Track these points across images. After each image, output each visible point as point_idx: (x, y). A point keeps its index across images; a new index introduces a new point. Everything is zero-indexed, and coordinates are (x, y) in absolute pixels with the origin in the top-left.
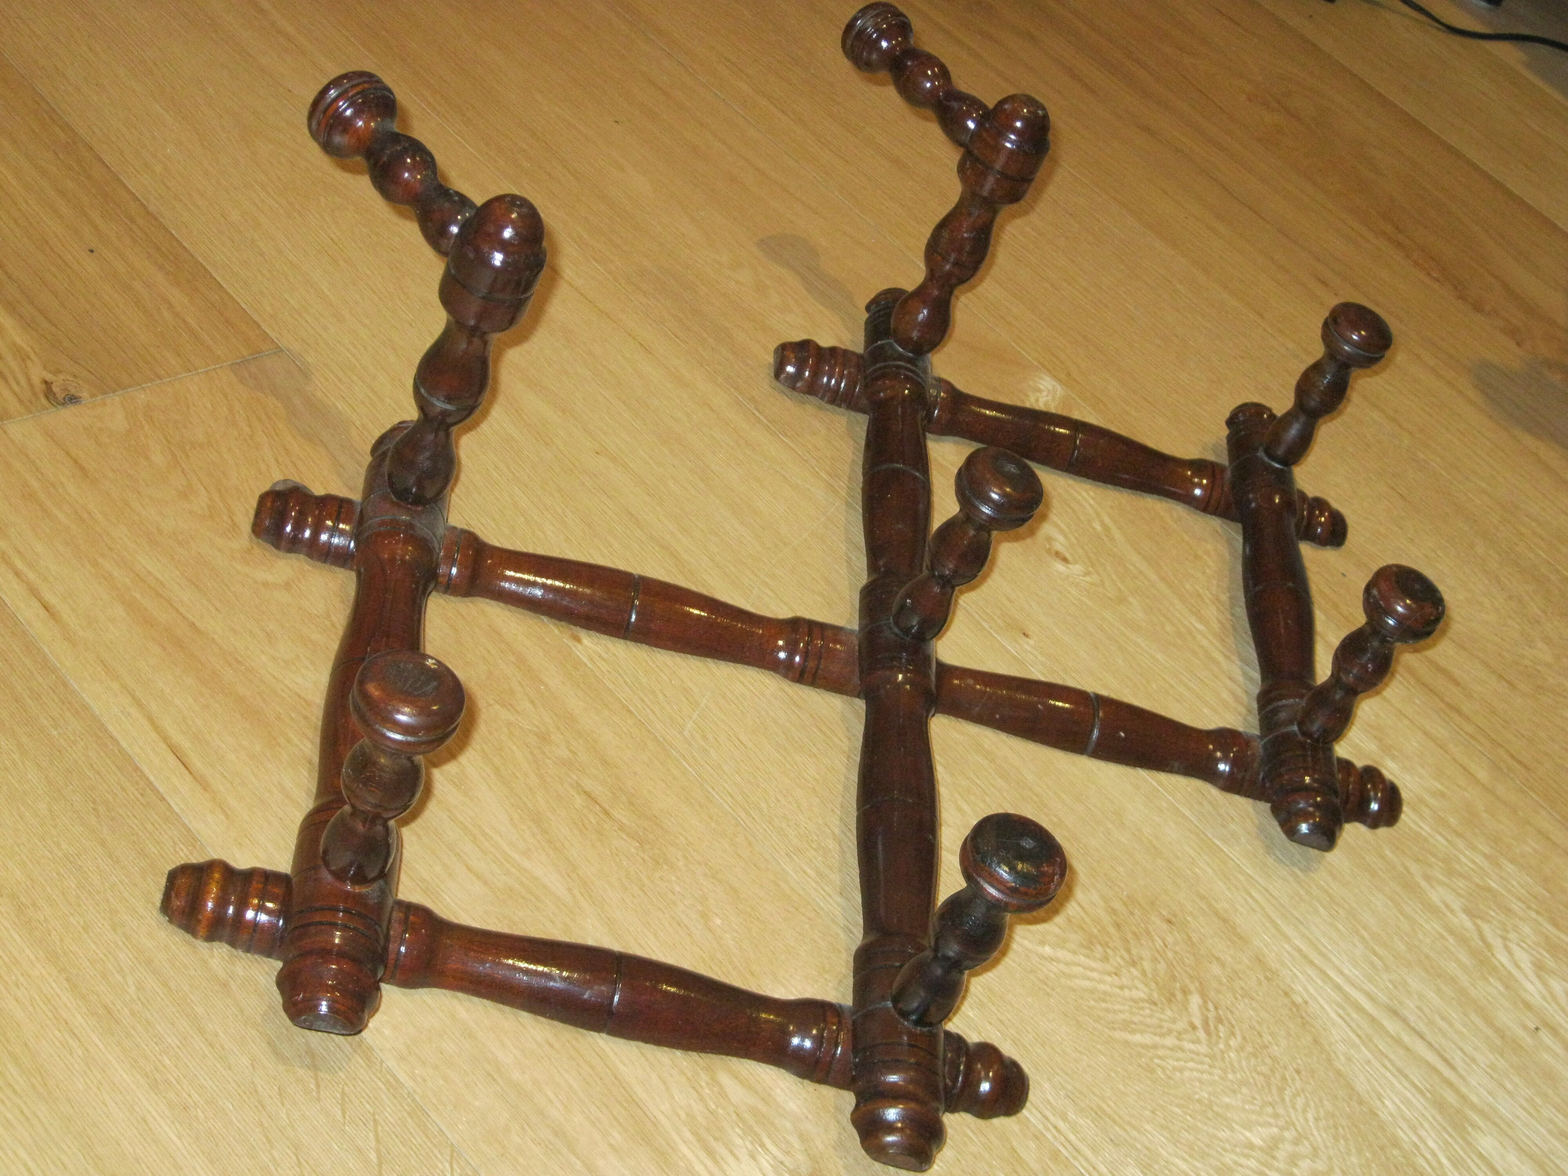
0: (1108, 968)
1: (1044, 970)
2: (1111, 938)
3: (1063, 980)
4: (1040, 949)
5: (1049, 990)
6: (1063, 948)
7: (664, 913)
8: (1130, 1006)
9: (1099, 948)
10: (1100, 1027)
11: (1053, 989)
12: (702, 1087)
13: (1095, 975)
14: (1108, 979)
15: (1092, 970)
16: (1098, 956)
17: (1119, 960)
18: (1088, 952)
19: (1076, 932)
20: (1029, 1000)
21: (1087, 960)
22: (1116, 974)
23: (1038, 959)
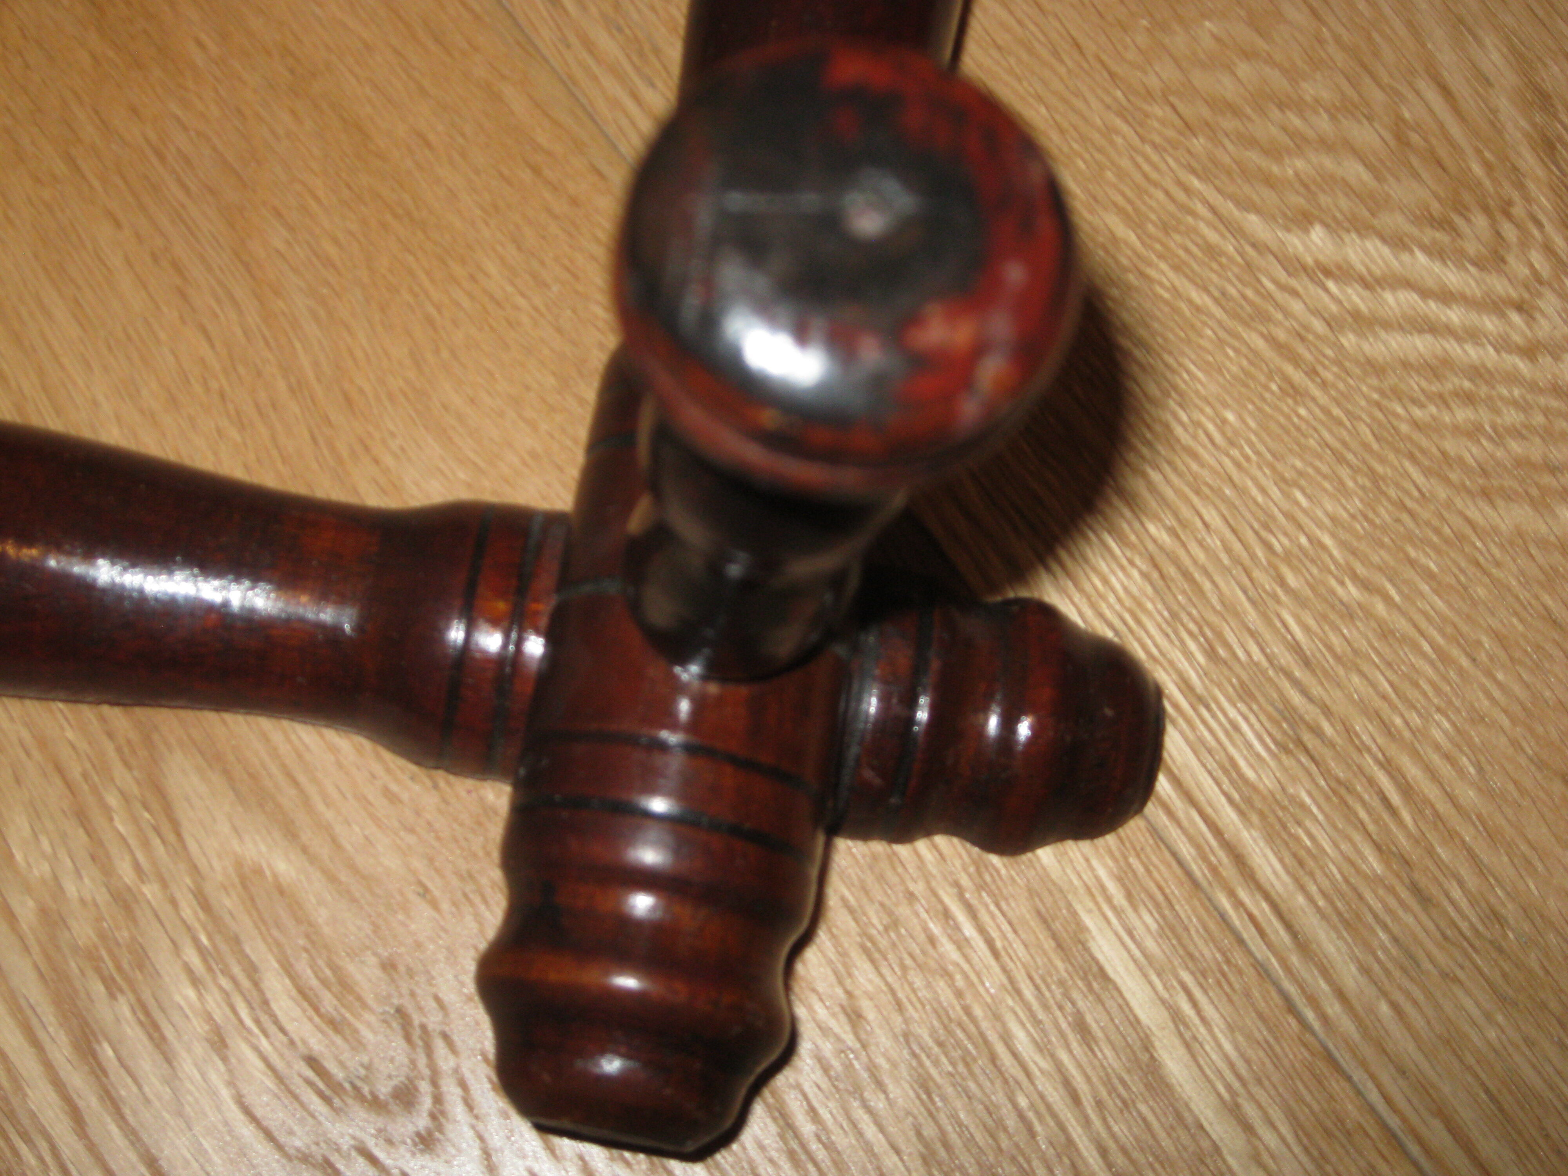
0: (1500, 286)
1: (1296, 306)
2: (1521, 186)
3: (1349, 340)
4: (1294, 242)
5: (1298, 376)
6: (1363, 229)
7: (118, 225)
8: (1546, 412)
9: (1481, 221)
10: (1442, 493)
11: (1312, 373)
12: (107, 810)
13: (1454, 316)
14: (1490, 324)
15: (1446, 297)
16: (1472, 248)
17: (1537, 258)
18: (1442, 237)
19: (1416, 176)
20: (1230, 416)
21: (1437, 267)
22: (1520, 308)
23: (1282, 276)
